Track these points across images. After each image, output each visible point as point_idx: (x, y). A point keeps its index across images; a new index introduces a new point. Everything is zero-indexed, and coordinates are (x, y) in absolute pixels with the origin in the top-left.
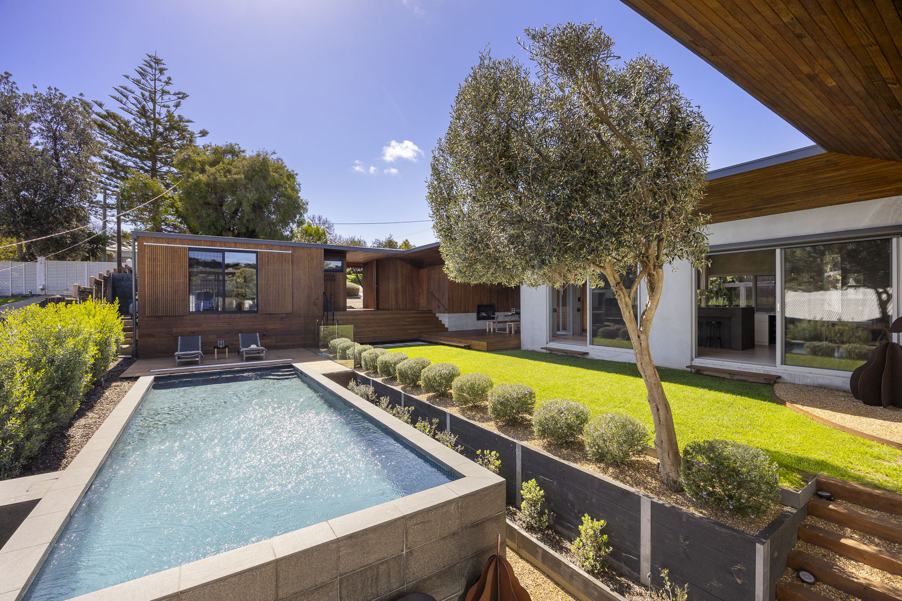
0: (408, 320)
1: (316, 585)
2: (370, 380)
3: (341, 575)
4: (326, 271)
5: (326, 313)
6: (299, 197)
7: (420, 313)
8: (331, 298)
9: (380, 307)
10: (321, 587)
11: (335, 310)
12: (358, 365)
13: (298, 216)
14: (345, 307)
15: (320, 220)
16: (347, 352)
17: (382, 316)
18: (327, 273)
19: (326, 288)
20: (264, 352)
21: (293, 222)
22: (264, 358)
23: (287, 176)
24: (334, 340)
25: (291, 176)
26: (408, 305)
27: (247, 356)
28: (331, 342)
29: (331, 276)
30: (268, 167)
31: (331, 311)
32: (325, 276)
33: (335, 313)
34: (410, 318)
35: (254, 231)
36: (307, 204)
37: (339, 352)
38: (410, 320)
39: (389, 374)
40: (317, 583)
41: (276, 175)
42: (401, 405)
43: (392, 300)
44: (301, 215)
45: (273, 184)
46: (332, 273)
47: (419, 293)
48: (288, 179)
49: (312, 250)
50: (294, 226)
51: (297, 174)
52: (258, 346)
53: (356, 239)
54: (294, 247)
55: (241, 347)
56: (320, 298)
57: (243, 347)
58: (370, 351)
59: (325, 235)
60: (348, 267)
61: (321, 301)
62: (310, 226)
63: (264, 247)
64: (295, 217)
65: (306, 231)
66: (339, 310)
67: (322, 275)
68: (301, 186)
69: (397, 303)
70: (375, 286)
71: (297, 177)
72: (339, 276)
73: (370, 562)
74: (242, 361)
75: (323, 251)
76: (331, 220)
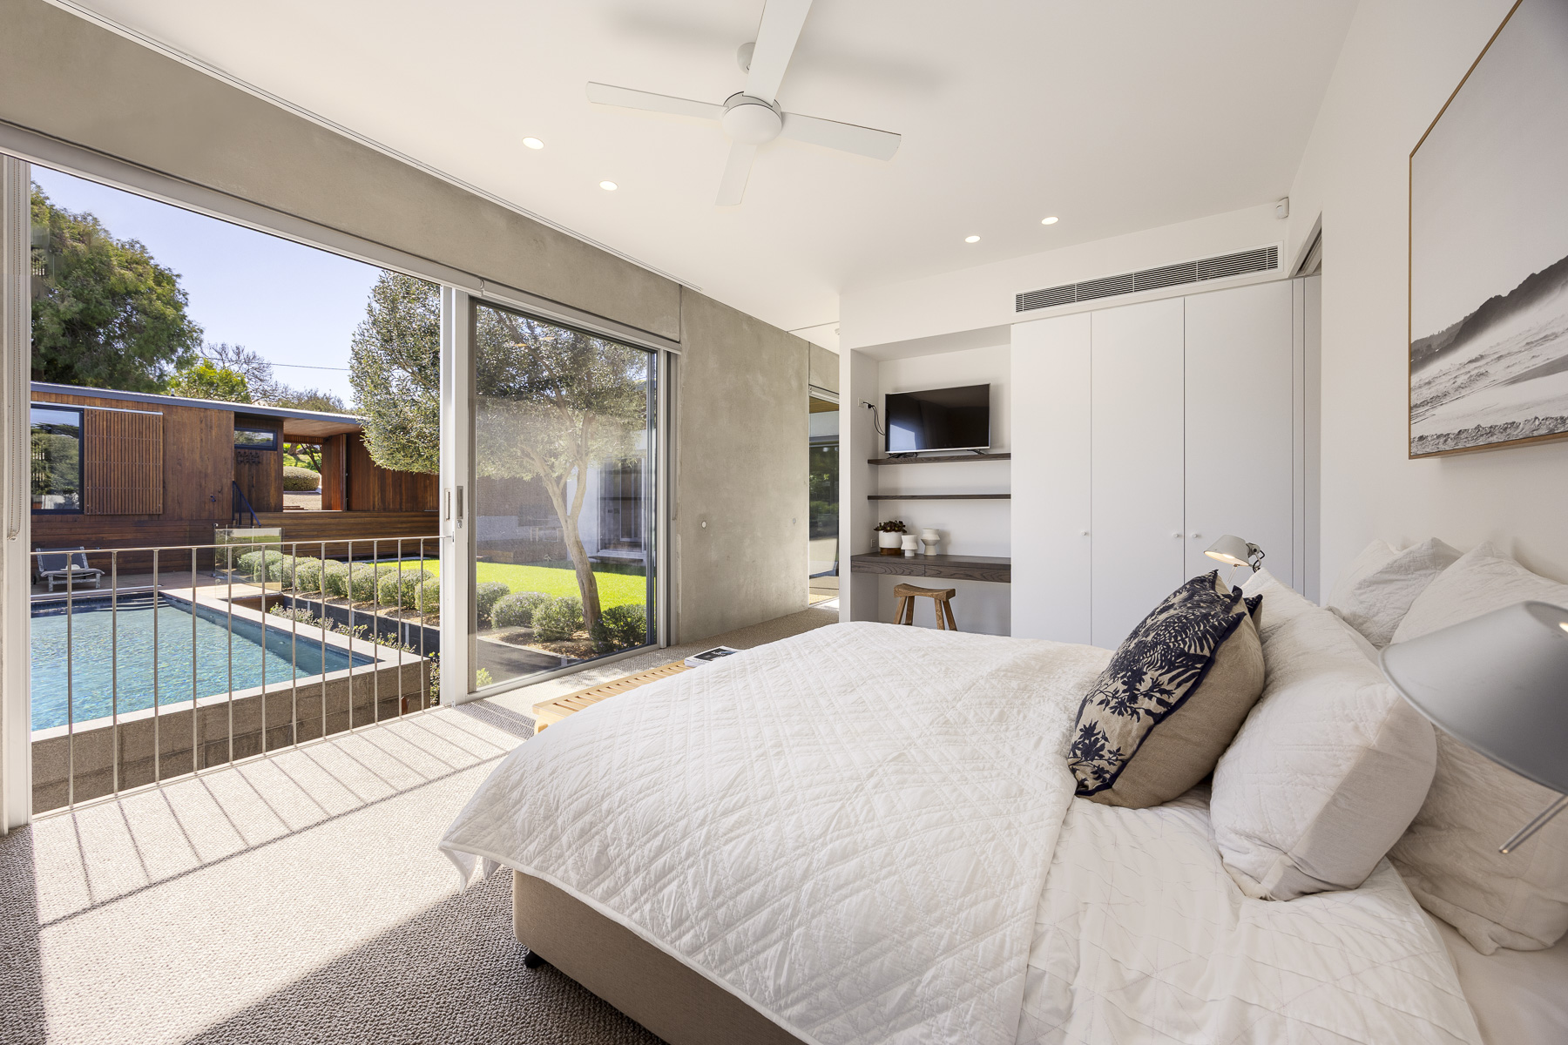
0: (400, 526)
1: (174, 751)
2: (306, 602)
3: (206, 742)
4: (237, 447)
5: (237, 515)
6: (184, 317)
7: (424, 516)
8: (249, 491)
9: (354, 506)
10: (181, 753)
11: (259, 510)
12: (288, 585)
13: (180, 351)
14: (279, 507)
15: (238, 354)
16: (271, 568)
17: (352, 520)
18: (242, 451)
19: (238, 474)
20: (98, 575)
21: (170, 361)
22: (98, 585)
23: (156, 277)
24: (249, 554)
25: (164, 278)
26: (404, 504)
27: (56, 583)
28: (243, 556)
29: (247, 456)
30: (109, 257)
31: (249, 511)
32: (237, 455)
33: (257, 515)
34: (402, 523)
35: (69, 367)
36: (202, 332)
37: (257, 570)
38: (404, 525)
39: (337, 592)
40: (175, 749)
41: (128, 274)
42: (347, 624)
43: (374, 497)
44: (187, 349)
45: (120, 289)
46: (254, 452)
47: (425, 487)
48: (159, 284)
49: (209, 413)
50: (169, 368)
51: (178, 276)
52: (82, 567)
53: (320, 395)
54: (170, 406)
55: (41, 570)
56: (226, 490)
57: (45, 570)
58: (310, 564)
59: (244, 386)
60: (286, 441)
61: (228, 493)
62: (210, 367)
63: (98, 402)
64: (173, 351)
65: (200, 376)
66: (268, 510)
67: (229, 454)
68: (188, 296)
69: (383, 499)
70: (345, 475)
71: (178, 280)
72: (270, 456)
73: (246, 731)
74: (47, 591)
75: (233, 416)
76: (265, 355)
